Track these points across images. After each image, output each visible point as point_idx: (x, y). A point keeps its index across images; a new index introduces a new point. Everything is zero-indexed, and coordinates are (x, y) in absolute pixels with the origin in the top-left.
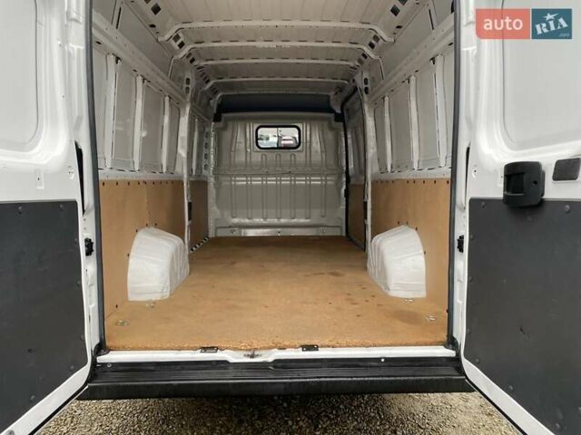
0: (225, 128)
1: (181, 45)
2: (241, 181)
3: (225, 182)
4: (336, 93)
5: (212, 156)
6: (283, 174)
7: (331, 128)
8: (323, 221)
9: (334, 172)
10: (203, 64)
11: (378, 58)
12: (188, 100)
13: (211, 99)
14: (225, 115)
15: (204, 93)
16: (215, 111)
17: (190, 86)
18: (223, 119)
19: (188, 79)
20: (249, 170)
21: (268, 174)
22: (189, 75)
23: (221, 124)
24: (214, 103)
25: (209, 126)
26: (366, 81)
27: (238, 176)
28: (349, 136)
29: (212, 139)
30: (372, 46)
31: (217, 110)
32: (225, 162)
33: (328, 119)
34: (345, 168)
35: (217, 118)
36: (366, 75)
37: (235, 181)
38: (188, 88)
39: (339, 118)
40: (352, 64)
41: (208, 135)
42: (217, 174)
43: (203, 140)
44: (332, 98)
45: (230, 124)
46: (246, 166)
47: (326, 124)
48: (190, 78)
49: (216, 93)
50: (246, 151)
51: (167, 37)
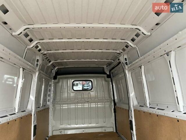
0: (58, 82)
1: (31, 40)
2: (65, 107)
3: (58, 107)
4: (107, 66)
5: (52, 95)
6: (85, 103)
7: (106, 81)
8: (104, 125)
9: (109, 101)
10: (45, 52)
11: (135, 46)
12: (37, 70)
13: (52, 70)
14: (58, 77)
15: (48, 67)
16: (54, 75)
17: (38, 63)
18: (57, 78)
19: (38, 60)
20: (69, 101)
21: (78, 103)
22: (38, 58)
23: (57, 81)
24: (54, 72)
25: (51, 81)
26: (126, 59)
27: (64, 104)
28: (114, 84)
29: (52, 87)
30: (133, 40)
31: (55, 74)
32: (58, 98)
33: (104, 77)
34: (113, 99)
35: (55, 78)
36: (126, 57)
37: (63, 106)
38: (37, 64)
39: (109, 76)
40: (118, 52)
41: (50, 86)
42: (54, 103)
43: (48, 88)
44: (105, 68)
45: (61, 80)
46: (68, 99)
47: (103, 79)
48: (39, 59)
49: (55, 67)
50: (68, 92)
51: (18, 32)
